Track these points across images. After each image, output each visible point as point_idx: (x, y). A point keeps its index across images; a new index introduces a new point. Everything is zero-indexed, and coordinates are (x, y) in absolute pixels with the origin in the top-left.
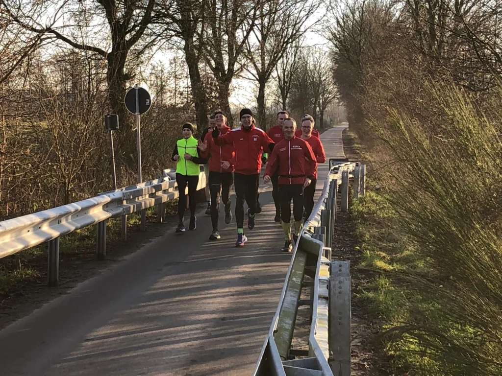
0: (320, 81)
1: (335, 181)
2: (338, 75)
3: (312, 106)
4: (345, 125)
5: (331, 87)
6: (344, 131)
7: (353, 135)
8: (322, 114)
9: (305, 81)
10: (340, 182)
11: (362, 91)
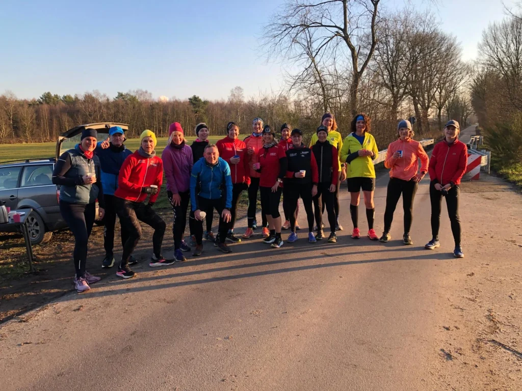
0: (465, 106)
1: (473, 140)
2: (473, 102)
3: (461, 117)
4: (477, 124)
5: (470, 108)
6: (477, 127)
7: (480, 128)
8: (465, 120)
9: (457, 106)
10: (474, 140)
11: (485, 110)
